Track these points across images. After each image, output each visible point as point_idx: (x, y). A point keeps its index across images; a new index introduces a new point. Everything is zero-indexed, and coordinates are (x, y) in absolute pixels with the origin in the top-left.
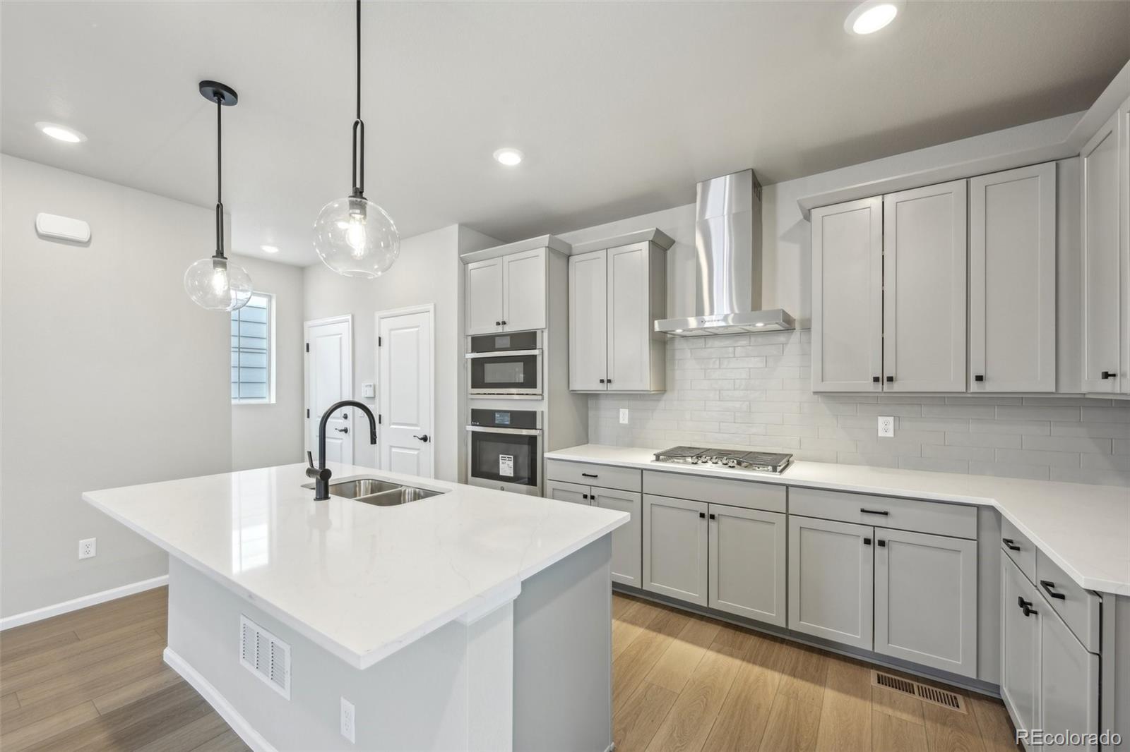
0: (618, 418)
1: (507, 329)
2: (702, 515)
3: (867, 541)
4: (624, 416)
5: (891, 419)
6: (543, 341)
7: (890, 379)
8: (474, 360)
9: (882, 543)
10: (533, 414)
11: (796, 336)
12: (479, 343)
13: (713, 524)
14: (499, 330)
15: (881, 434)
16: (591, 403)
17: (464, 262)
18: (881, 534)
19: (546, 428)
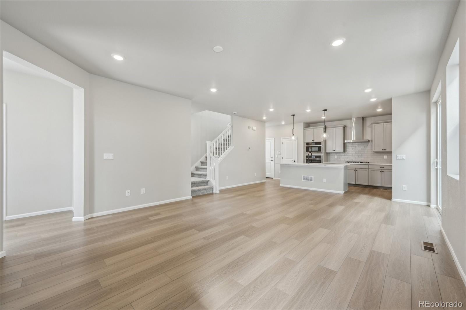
0: (334, 157)
1: (314, 141)
2: (355, 170)
3: (381, 171)
4: (336, 157)
5: (386, 156)
6: (323, 143)
7: (385, 150)
8: (306, 147)
9: (383, 171)
10: (321, 156)
11: (370, 143)
12: (307, 144)
13: (356, 171)
14: (313, 142)
15: (385, 158)
16: (328, 155)
17: (304, 129)
18: (383, 170)
19: (323, 158)
